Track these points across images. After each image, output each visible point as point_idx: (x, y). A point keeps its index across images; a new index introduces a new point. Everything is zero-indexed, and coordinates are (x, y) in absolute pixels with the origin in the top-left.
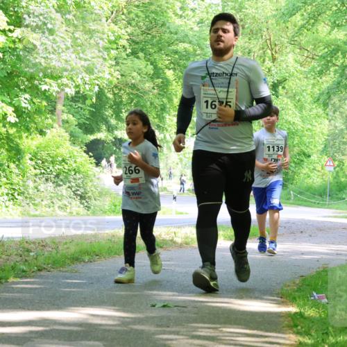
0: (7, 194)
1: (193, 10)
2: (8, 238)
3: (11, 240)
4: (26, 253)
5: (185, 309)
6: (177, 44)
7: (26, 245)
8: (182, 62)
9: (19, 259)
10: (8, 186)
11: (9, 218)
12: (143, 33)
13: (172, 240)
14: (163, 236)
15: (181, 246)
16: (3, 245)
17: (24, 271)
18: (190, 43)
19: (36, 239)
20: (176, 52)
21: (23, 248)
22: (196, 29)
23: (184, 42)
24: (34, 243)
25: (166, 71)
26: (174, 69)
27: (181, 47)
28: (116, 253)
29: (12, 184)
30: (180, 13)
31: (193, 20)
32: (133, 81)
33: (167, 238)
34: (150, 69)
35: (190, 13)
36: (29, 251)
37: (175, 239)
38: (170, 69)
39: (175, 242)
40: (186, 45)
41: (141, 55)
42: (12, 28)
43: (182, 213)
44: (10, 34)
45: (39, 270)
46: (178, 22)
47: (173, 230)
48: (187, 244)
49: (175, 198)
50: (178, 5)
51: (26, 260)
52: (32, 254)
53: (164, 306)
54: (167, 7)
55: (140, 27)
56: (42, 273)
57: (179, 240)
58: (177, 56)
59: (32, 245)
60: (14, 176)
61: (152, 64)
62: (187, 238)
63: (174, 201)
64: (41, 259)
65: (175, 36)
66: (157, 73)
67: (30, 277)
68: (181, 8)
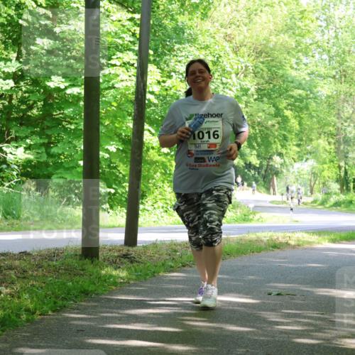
0: (163, 207)
1: (306, 65)
2: (161, 241)
3: (163, 243)
4: (174, 253)
5: (295, 297)
6: (293, 91)
7: (174, 247)
8: (297, 104)
9: (168, 257)
10: (162, 201)
11: (164, 225)
12: (267, 82)
13: (287, 243)
14: (280, 239)
15: (294, 247)
16: (157, 247)
17: (171, 267)
18: (303, 89)
19: (182, 242)
20: (293, 97)
21: (172, 249)
22: (308, 78)
23: (299, 89)
24: (180, 245)
25: (285, 111)
26: (291, 110)
27: (297, 92)
28: (243, 253)
29: (166, 200)
30: (295, 66)
31: (306, 72)
32: (259, 120)
33: (284, 241)
34: (272, 110)
35: (303, 66)
36: (176, 251)
37: (290, 242)
38: (287, 110)
39: (289, 244)
40: (300, 92)
41: (265, 99)
42: (165, 79)
43: (297, 221)
44: (163, 84)
45: (183, 266)
46: (293, 73)
47: (288, 234)
48: (299, 245)
49: (292, 209)
50: (293, 61)
51: (173, 259)
52: (178, 253)
53: (278, 294)
54: (285, 63)
55: (264, 78)
56: (185, 268)
57: (292, 243)
58: (293, 100)
59: (178, 247)
60: (167, 193)
61: (274, 106)
62: (298, 241)
63: (291, 212)
64: (185, 258)
65: (292, 85)
66: (278, 113)
67: (176, 272)
68: (297, 63)
